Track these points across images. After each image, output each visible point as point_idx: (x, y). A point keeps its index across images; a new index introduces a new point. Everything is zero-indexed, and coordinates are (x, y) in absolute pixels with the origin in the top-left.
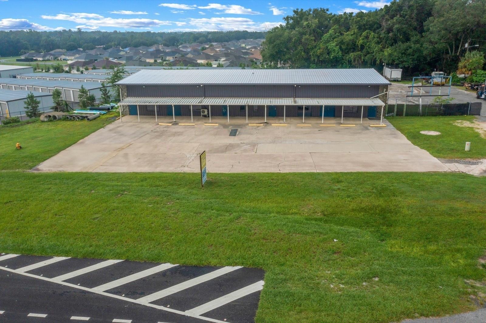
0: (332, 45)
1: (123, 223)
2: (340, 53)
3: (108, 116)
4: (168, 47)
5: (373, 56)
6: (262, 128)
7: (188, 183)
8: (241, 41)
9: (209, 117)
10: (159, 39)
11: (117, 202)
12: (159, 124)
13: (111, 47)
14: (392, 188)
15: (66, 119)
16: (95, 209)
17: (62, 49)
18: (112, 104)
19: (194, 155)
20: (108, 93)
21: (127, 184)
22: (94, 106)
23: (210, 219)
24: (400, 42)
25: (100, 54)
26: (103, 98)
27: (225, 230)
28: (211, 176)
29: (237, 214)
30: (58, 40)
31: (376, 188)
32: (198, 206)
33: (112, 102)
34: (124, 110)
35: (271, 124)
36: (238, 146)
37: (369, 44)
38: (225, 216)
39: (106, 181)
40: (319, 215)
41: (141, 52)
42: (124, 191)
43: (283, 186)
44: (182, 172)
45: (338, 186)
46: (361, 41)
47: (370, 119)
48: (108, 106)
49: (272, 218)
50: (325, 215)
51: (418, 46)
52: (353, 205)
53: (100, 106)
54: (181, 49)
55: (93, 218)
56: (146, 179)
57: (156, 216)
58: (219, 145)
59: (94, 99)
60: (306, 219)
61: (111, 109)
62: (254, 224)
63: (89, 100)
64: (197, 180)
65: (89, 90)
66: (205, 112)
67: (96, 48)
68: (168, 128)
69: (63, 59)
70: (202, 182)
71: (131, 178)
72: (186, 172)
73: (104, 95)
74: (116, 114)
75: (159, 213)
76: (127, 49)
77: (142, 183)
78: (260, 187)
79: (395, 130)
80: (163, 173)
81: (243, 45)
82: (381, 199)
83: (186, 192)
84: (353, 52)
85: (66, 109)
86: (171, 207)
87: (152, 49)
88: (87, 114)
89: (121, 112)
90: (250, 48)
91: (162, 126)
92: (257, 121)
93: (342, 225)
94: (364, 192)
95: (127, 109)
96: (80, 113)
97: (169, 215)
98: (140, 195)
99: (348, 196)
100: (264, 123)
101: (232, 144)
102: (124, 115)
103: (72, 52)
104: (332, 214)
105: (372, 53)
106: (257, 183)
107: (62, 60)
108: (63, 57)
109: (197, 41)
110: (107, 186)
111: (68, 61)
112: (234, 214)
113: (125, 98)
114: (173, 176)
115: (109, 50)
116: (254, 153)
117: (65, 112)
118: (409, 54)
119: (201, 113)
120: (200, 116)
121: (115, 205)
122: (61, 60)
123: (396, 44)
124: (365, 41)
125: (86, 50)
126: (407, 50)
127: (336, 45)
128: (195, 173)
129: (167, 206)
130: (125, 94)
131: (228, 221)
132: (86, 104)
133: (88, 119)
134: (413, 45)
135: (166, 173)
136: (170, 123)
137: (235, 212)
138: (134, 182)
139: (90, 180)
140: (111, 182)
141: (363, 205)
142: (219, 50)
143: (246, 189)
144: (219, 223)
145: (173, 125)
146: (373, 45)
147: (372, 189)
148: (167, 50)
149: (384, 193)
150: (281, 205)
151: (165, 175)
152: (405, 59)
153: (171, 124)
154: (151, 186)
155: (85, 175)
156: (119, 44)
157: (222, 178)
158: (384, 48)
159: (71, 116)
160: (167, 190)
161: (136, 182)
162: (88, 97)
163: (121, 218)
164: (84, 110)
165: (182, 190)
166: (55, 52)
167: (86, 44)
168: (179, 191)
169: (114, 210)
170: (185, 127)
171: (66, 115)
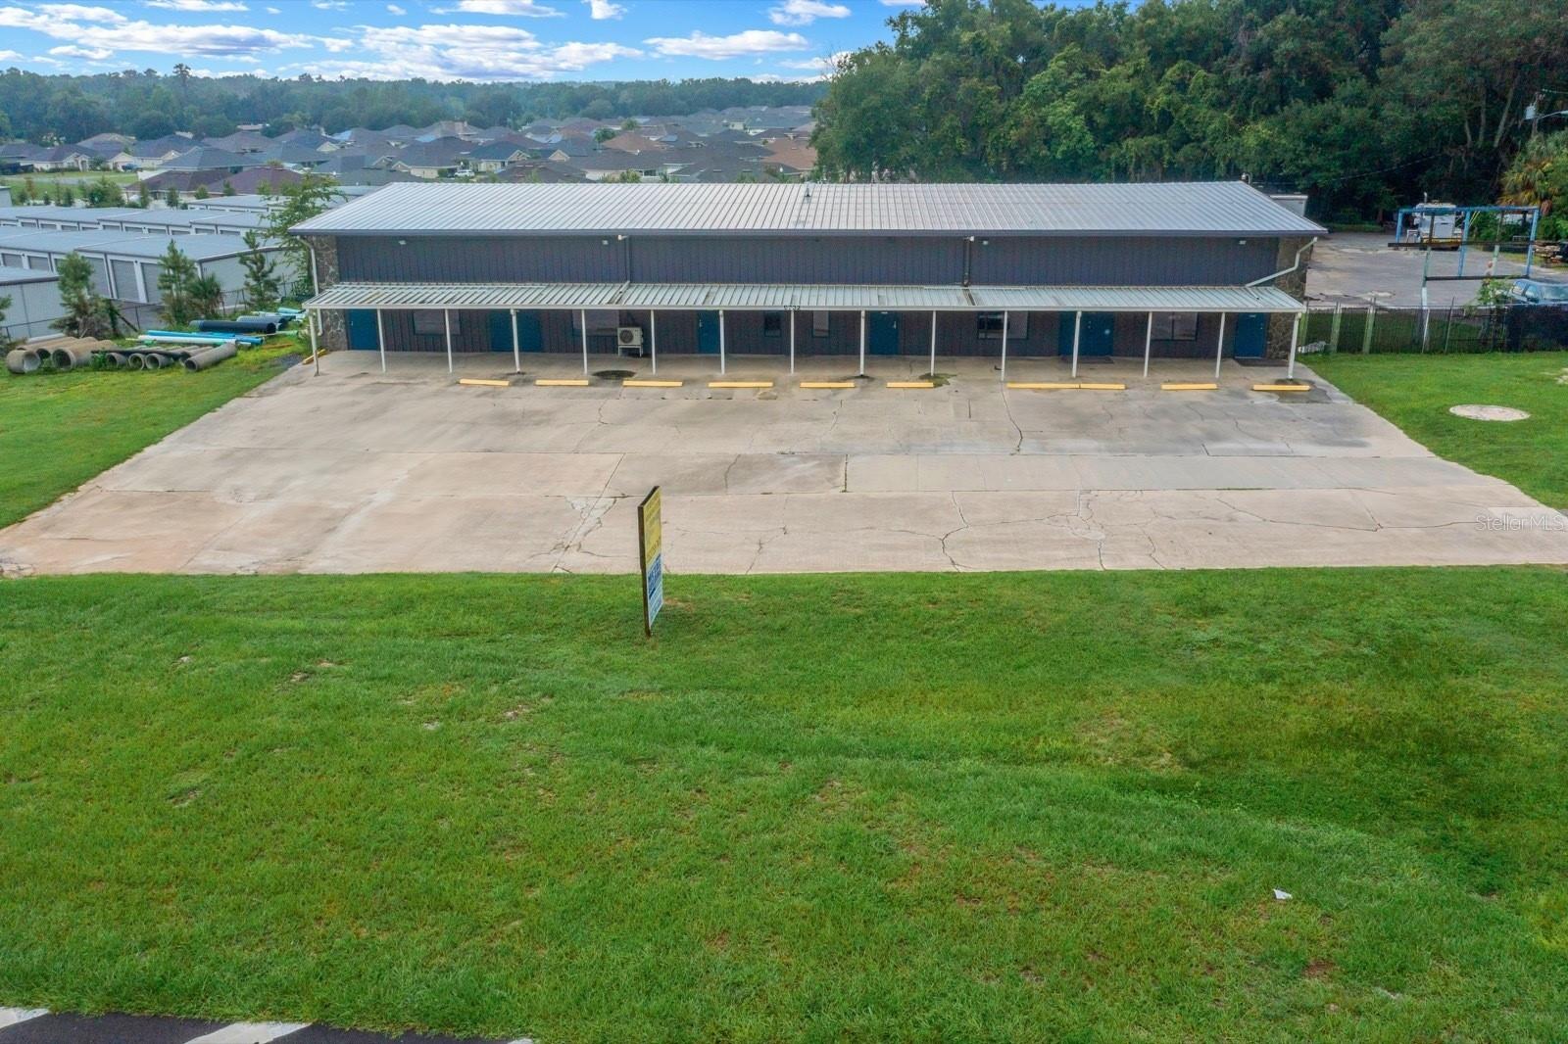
0: (1062, 111)
1: (308, 814)
2: (1089, 138)
3: (266, 353)
4: (485, 128)
5: (1204, 150)
6: (854, 397)
7: (587, 620)
8: (728, 111)
9: (647, 355)
10: (456, 104)
11: (285, 709)
12: (462, 381)
13: (289, 127)
14: (1434, 636)
15: (105, 363)
16: (184, 745)
17: (121, 132)
18: (285, 311)
19: (602, 502)
20: (271, 271)
21: (334, 624)
22: (217, 317)
23: (699, 791)
24: (1300, 101)
25: (253, 151)
26: (252, 289)
27: (777, 847)
28: (677, 588)
29: (811, 761)
30: (108, 105)
31: (1372, 641)
32: (637, 725)
33: (285, 301)
34: (326, 329)
35: (883, 382)
36: (771, 463)
37: (1191, 109)
38: (761, 774)
39: (244, 612)
40: (1164, 765)
41: (393, 144)
42: (319, 655)
43: (981, 630)
44: (559, 571)
45: (1210, 628)
46: (1162, 99)
47: (1243, 363)
48: (268, 316)
49: (970, 782)
50: (1193, 765)
51: (1361, 113)
52: (1299, 718)
53: (240, 319)
54: (529, 136)
55: (173, 789)
56: (411, 604)
57: (457, 779)
58: (700, 461)
59: (218, 293)
60: (1121, 787)
61: (281, 328)
62: (896, 816)
63: (196, 295)
64: (625, 604)
65: (201, 262)
66: (631, 338)
67: (239, 130)
68: (493, 396)
69: (124, 168)
70: (646, 615)
71: (349, 598)
72: (575, 572)
73: (257, 279)
74: (299, 347)
75: (471, 762)
76: (346, 136)
77: (394, 619)
78: (887, 637)
79: (1351, 402)
80: (480, 576)
81: (739, 126)
82: (1410, 687)
83: (582, 658)
84: (1133, 135)
85: (110, 326)
86: (523, 730)
87: (428, 137)
88: (189, 344)
89: (317, 338)
90: (760, 135)
91: (472, 390)
92: (830, 373)
93: (1282, 813)
94: (1325, 656)
95: (340, 328)
96: (161, 343)
97: (514, 775)
98: (389, 678)
99: (1262, 671)
100: (857, 377)
101: (746, 456)
102: (326, 346)
103: (154, 143)
104: (1218, 758)
105: (1198, 140)
106: (872, 619)
107: (120, 168)
108: (123, 159)
109: (581, 111)
110: (250, 635)
111: (139, 173)
112: (800, 763)
113: (329, 285)
114: (521, 590)
115: (284, 139)
116: (836, 492)
117: (105, 338)
118: (1330, 145)
119: (620, 342)
120: (615, 351)
121: (277, 723)
122: (115, 168)
123: (1286, 108)
124: (1176, 97)
125: (203, 137)
126: (1325, 128)
127: (1075, 113)
128: (612, 577)
129: (503, 728)
130: (332, 269)
131: (780, 802)
132: (189, 312)
133: (191, 365)
134: (1344, 112)
135: (493, 576)
136: (502, 379)
137: (804, 753)
138: (360, 617)
139: (176, 609)
140: (267, 614)
141: (1343, 716)
142: (659, 141)
143: (832, 644)
144: (743, 811)
145: (514, 384)
146: (1203, 112)
147: (1357, 644)
148: (482, 141)
149: (1410, 661)
150: (994, 718)
151: (488, 584)
152: (1317, 160)
153: (506, 383)
154: (432, 632)
155: (159, 584)
156: (317, 120)
157: (726, 596)
158: (1241, 120)
159: (127, 354)
160: (502, 654)
161: (371, 616)
162: (193, 286)
163: (300, 788)
164: (181, 331)
165: (563, 650)
166: (95, 143)
167: (204, 117)
168: (551, 656)
169: (269, 748)
170: (562, 392)
171: (107, 348)
